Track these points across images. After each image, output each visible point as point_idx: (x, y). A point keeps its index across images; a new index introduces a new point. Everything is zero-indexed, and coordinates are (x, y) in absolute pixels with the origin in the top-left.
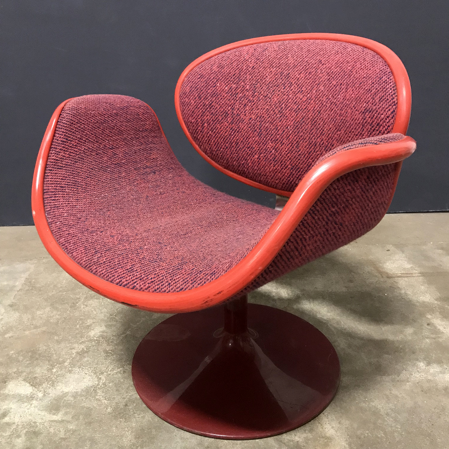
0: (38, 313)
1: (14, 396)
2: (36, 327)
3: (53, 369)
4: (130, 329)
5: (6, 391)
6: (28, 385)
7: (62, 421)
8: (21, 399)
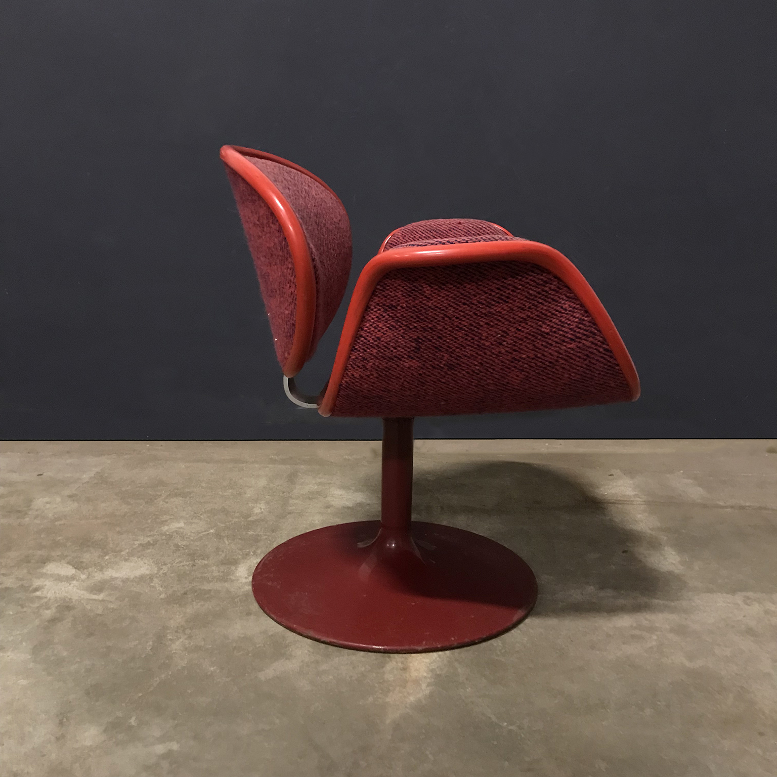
0: (103, 505)
1: (52, 576)
2: (96, 518)
3: (105, 556)
4: (215, 528)
5: (44, 571)
6: (71, 567)
7: (103, 600)
8: (59, 578)
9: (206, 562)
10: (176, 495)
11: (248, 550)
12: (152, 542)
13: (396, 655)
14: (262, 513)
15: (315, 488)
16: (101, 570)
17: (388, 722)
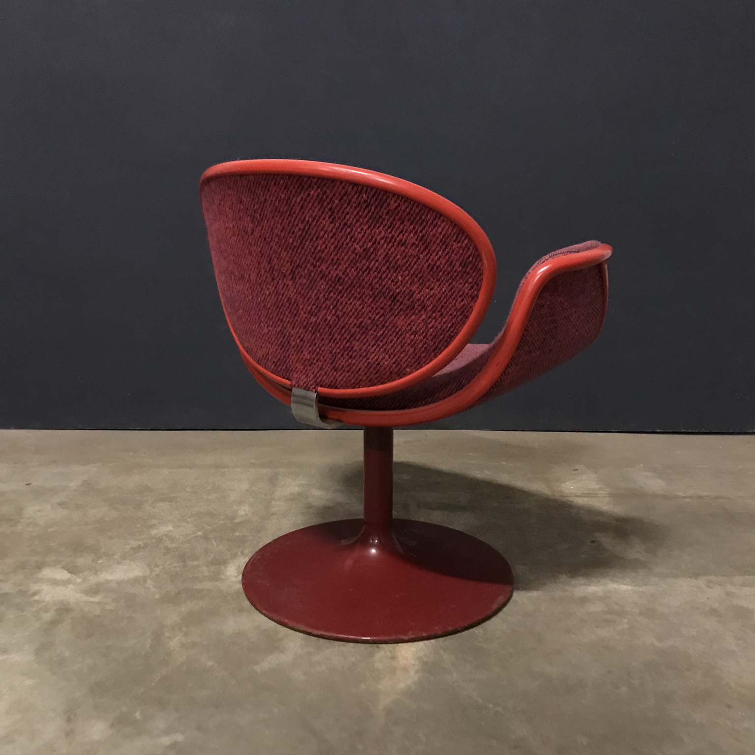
0: (93, 511)
1: (48, 580)
2: (87, 524)
3: (99, 560)
5: (40, 576)
6: (66, 572)
8: (55, 583)
9: (196, 563)
10: (162, 500)
11: (235, 551)
12: (142, 545)
13: (384, 645)
14: (247, 515)
15: (296, 490)
16: (96, 573)
17: (381, 707)
